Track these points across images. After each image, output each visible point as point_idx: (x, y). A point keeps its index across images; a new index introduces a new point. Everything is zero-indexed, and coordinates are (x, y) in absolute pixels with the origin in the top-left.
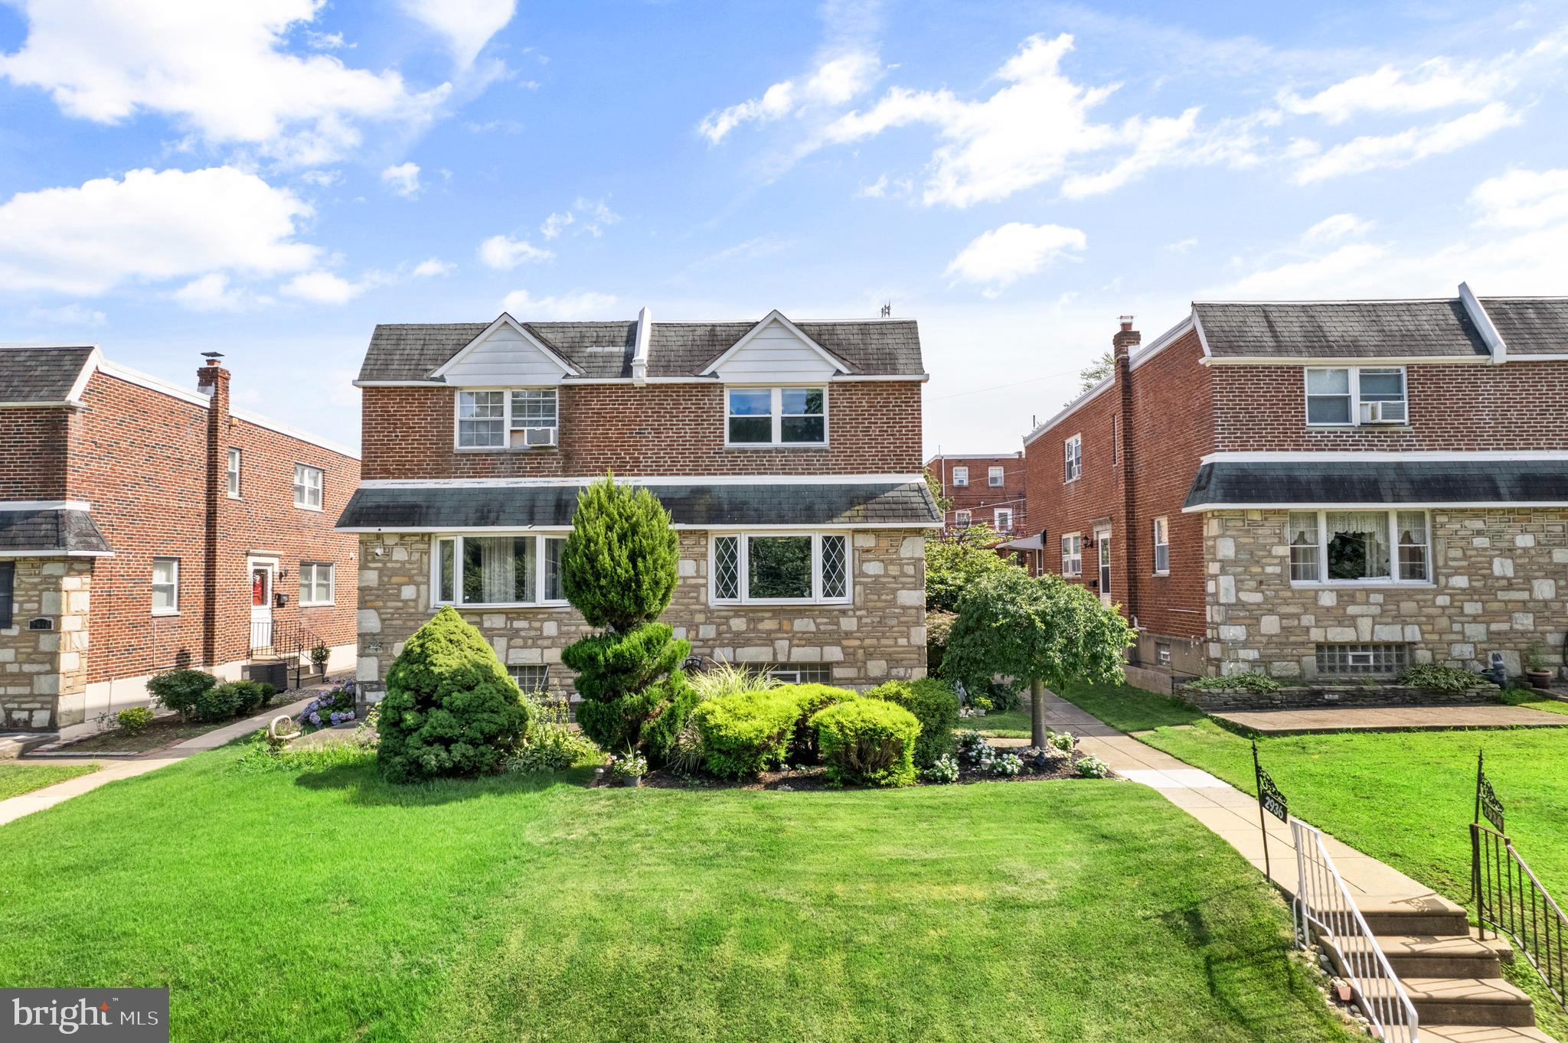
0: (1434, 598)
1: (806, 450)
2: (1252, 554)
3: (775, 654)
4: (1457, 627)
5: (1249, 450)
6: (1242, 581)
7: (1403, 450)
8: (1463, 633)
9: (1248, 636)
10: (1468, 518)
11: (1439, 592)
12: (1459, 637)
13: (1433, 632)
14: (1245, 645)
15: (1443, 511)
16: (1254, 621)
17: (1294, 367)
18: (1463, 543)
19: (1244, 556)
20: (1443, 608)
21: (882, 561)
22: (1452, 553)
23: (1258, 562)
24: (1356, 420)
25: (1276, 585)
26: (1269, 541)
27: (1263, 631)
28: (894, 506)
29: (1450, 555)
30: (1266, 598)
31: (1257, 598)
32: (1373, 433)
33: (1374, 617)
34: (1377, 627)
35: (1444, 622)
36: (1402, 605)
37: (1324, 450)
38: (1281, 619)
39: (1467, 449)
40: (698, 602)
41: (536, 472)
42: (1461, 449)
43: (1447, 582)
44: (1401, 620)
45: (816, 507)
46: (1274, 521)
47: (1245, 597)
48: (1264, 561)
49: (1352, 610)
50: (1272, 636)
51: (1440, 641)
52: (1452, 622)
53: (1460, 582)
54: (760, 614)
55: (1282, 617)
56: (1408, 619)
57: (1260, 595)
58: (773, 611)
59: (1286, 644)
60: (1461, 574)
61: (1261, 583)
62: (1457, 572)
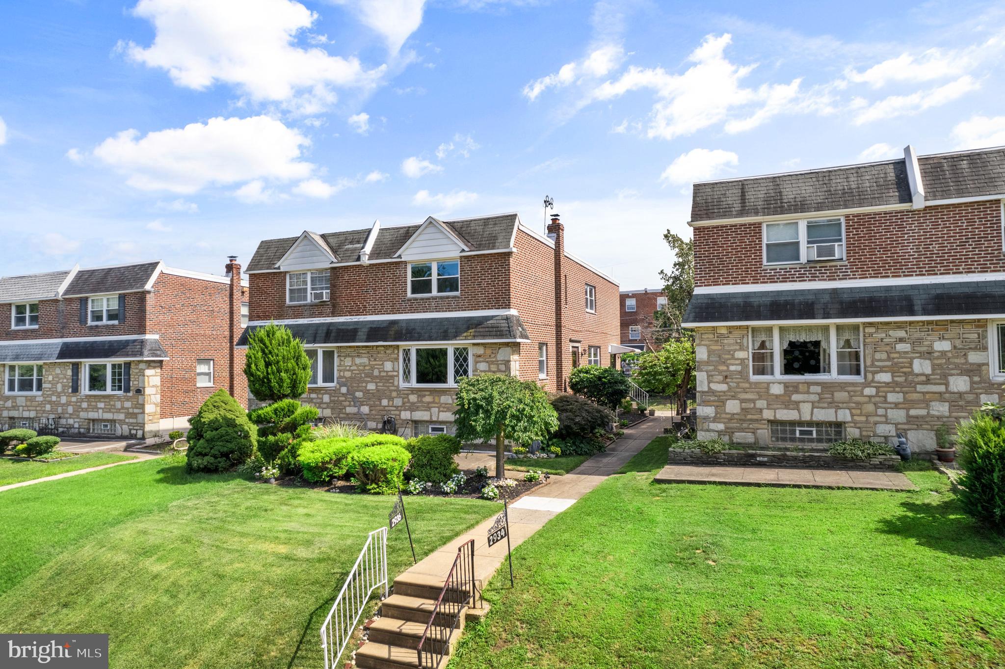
0: (863, 390)
1: (448, 297)
2: (720, 357)
3: (431, 416)
4: (881, 412)
5: (720, 285)
6: (712, 376)
7: (840, 279)
8: (886, 416)
9: (716, 414)
10: (893, 329)
11: (867, 384)
12: (883, 419)
13: (861, 415)
14: (715, 420)
15: (871, 324)
16: (721, 404)
17: (755, 224)
18: (888, 348)
19: (714, 359)
20: (870, 397)
21: (487, 362)
22: (878, 356)
23: (724, 362)
24: (803, 259)
25: (737, 378)
26: (732, 348)
27: (727, 411)
28: (491, 329)
29: (876, 358)
30: (730, 388)
31: (723, 387)
32: (814, 269)
33: (813, 403)
34: (815, 410)
35: (870, 408)
36: (836, 394)
37: (777, 282)
38: (741, 403)
39: (893, 276)
40: (393, 386)
41: (320, 315)
42: (888, 277)
43: (874, 378)
44: (835, 405)
45: (449, 331)
46: (737, 334)
47: (714, 386)
48: (728, 362)
49: (795, 397)
50: (734, 414)
51: (867, 422)
52: (877, 407)
53: (885, 377)
54: (424, 393)
55: (742, 401)
56: (840, 405)
57: (725, 385)
58: (430, 391)
59: (744, 420)
60: (886, 372)
61: (726, 377)
62: (882, 370)
